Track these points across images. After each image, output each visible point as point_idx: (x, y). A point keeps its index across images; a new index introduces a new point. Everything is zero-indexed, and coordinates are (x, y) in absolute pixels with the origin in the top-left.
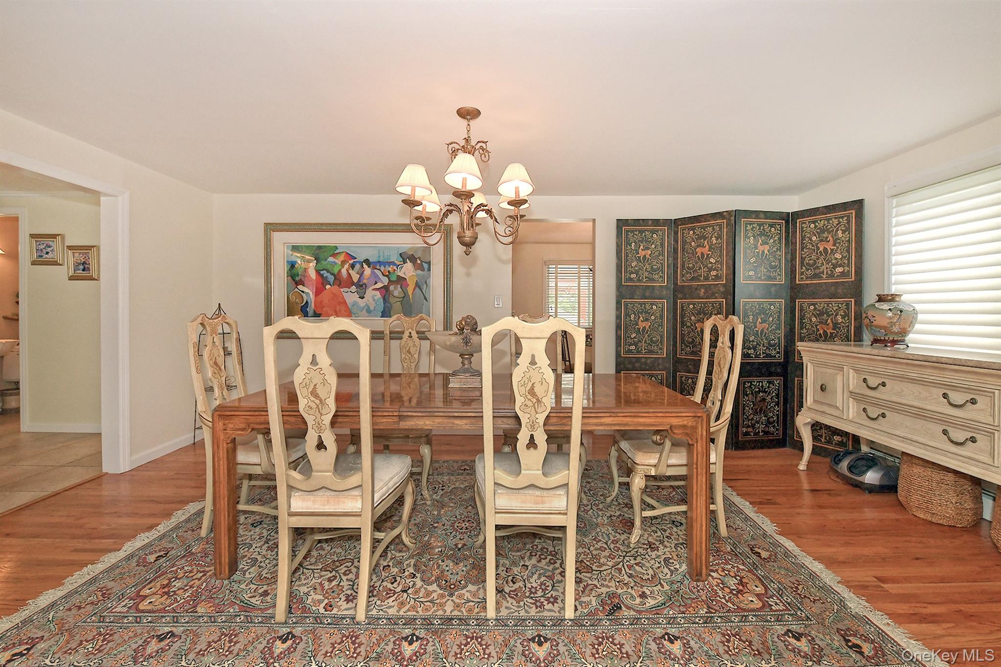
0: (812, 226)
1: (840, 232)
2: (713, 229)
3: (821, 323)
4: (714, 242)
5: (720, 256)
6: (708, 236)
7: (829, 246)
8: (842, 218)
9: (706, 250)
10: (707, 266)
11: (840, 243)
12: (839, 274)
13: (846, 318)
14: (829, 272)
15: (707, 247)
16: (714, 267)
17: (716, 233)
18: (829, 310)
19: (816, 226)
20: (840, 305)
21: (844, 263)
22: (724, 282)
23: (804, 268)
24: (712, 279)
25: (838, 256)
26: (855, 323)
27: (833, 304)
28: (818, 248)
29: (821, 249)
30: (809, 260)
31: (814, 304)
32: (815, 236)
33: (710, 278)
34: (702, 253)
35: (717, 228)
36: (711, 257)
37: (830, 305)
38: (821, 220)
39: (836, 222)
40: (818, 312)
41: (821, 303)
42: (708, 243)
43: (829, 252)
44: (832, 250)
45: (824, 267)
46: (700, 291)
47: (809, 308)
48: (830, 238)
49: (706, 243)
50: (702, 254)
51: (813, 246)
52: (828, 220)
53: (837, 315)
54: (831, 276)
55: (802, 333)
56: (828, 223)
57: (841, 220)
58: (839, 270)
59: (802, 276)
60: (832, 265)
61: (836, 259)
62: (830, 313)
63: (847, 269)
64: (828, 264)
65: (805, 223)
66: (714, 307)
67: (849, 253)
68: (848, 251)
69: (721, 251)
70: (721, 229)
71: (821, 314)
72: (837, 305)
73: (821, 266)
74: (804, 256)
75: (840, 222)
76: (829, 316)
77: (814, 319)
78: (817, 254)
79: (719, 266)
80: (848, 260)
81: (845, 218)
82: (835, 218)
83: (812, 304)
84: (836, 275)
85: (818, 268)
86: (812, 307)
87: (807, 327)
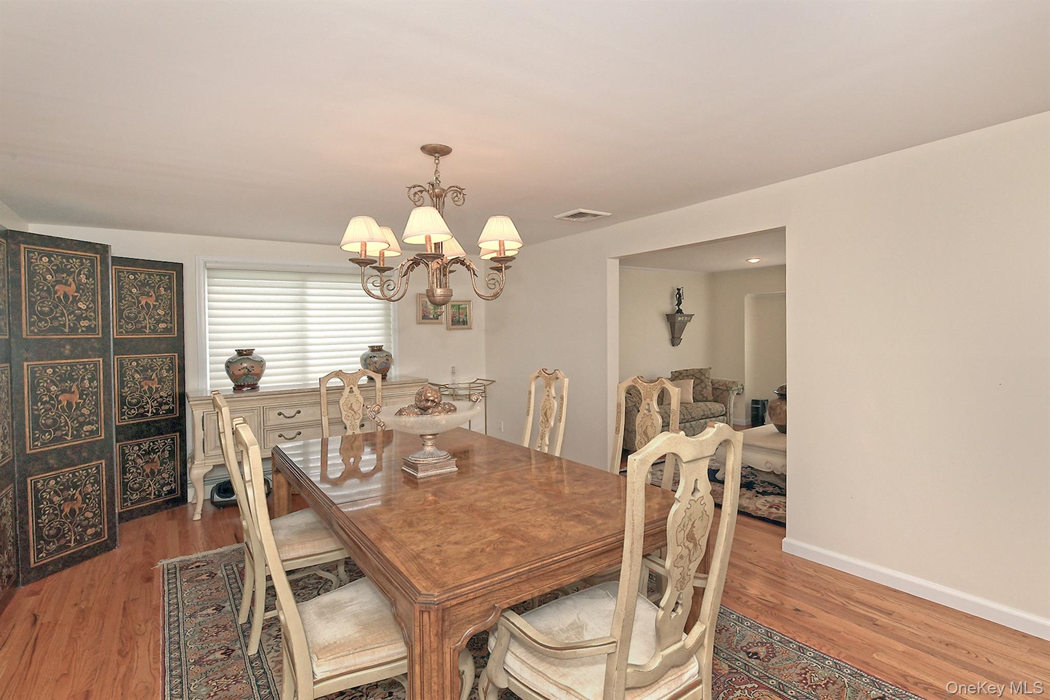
0: (132, 277)
1: (162, 289)
2: (82, 264)
3: (145, 379)
4: (84, 280)
5: (93, 301)
6: (75, 271)
7: (152, 302)
8: (164, 276)
9: (71, 290)
10: (73, 312)
11: (162, 300)
12: (162, 330)
13: (171, 372)
14: (152, 327)
15: (73, 285)
16: (84, 315)
17: (86, 270)
18: (153, 366)
19: (135, 279)
20: (164, 360)
21: (167, 320)
22: (100, 336)
23: (122, 320)
24: (82, 331)
25: (161, 312)
26: (179, 375)
27: (158, 359)
28: (139, 302)
29: (143, 303)
30: (129, 313)
31: (137, 361)
32: (136, 288)
33: (80, 330)
34: (65, 293)
35: (88, 263)
36: (80, 300)
37: (155, 360)
38: (141, 273)
39: (158, 278)
40: (141, 368)
41: (145, 359)
42: (74, 281)
43: (152, 306)
44: (154, 306)
45: (147, 322)
46: (64, 347)
47: (131, 364)
48: (152, 293)
49: (71, 280)
50: (66, 296)
51: (133, 298)
52: (150, 275)
53: (162, 369)
54: (154, 331)
55: (123, 392)
56: (150, 278)
57: (162, 278)
58: (162, 326)
59: (121, 330)
60: (155, 320)
61: (158, 314)
62: (155, 368)
63: (169, 325)
64: (150, 319)
65: (123, 272)
66: (86, 370)
67: (171, 311)
68: (170, 308)
69: (94, 295)
70: (92, 266)
71: (145, 369)
72: (161, 359)
73: (143, 321)
74: (122, 308)
75: (161, 280)
76: (153, 371)
77: (137, 376)
78: (138, 307)
79: (93, 314)
80: (171, 316)
81: (167, 277)
82: (157, 275)
83: (134, 360)
84: (159, 331)
85: (139, 322)
86: (134, 364)
87: (129, 385)
